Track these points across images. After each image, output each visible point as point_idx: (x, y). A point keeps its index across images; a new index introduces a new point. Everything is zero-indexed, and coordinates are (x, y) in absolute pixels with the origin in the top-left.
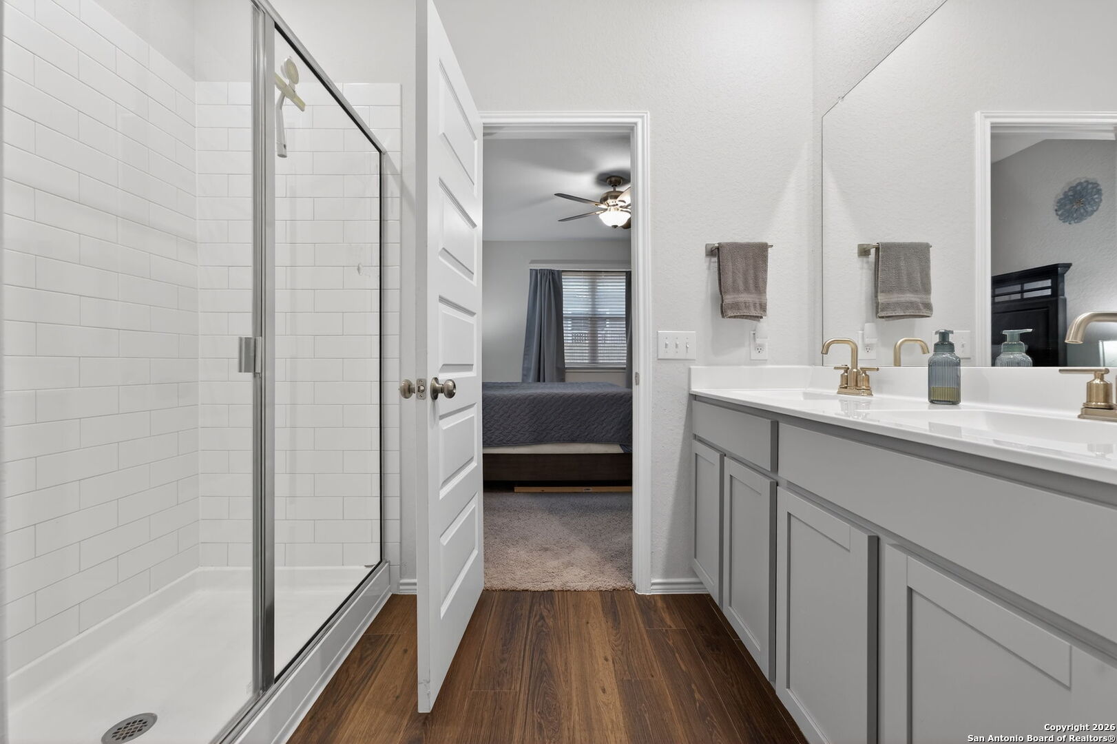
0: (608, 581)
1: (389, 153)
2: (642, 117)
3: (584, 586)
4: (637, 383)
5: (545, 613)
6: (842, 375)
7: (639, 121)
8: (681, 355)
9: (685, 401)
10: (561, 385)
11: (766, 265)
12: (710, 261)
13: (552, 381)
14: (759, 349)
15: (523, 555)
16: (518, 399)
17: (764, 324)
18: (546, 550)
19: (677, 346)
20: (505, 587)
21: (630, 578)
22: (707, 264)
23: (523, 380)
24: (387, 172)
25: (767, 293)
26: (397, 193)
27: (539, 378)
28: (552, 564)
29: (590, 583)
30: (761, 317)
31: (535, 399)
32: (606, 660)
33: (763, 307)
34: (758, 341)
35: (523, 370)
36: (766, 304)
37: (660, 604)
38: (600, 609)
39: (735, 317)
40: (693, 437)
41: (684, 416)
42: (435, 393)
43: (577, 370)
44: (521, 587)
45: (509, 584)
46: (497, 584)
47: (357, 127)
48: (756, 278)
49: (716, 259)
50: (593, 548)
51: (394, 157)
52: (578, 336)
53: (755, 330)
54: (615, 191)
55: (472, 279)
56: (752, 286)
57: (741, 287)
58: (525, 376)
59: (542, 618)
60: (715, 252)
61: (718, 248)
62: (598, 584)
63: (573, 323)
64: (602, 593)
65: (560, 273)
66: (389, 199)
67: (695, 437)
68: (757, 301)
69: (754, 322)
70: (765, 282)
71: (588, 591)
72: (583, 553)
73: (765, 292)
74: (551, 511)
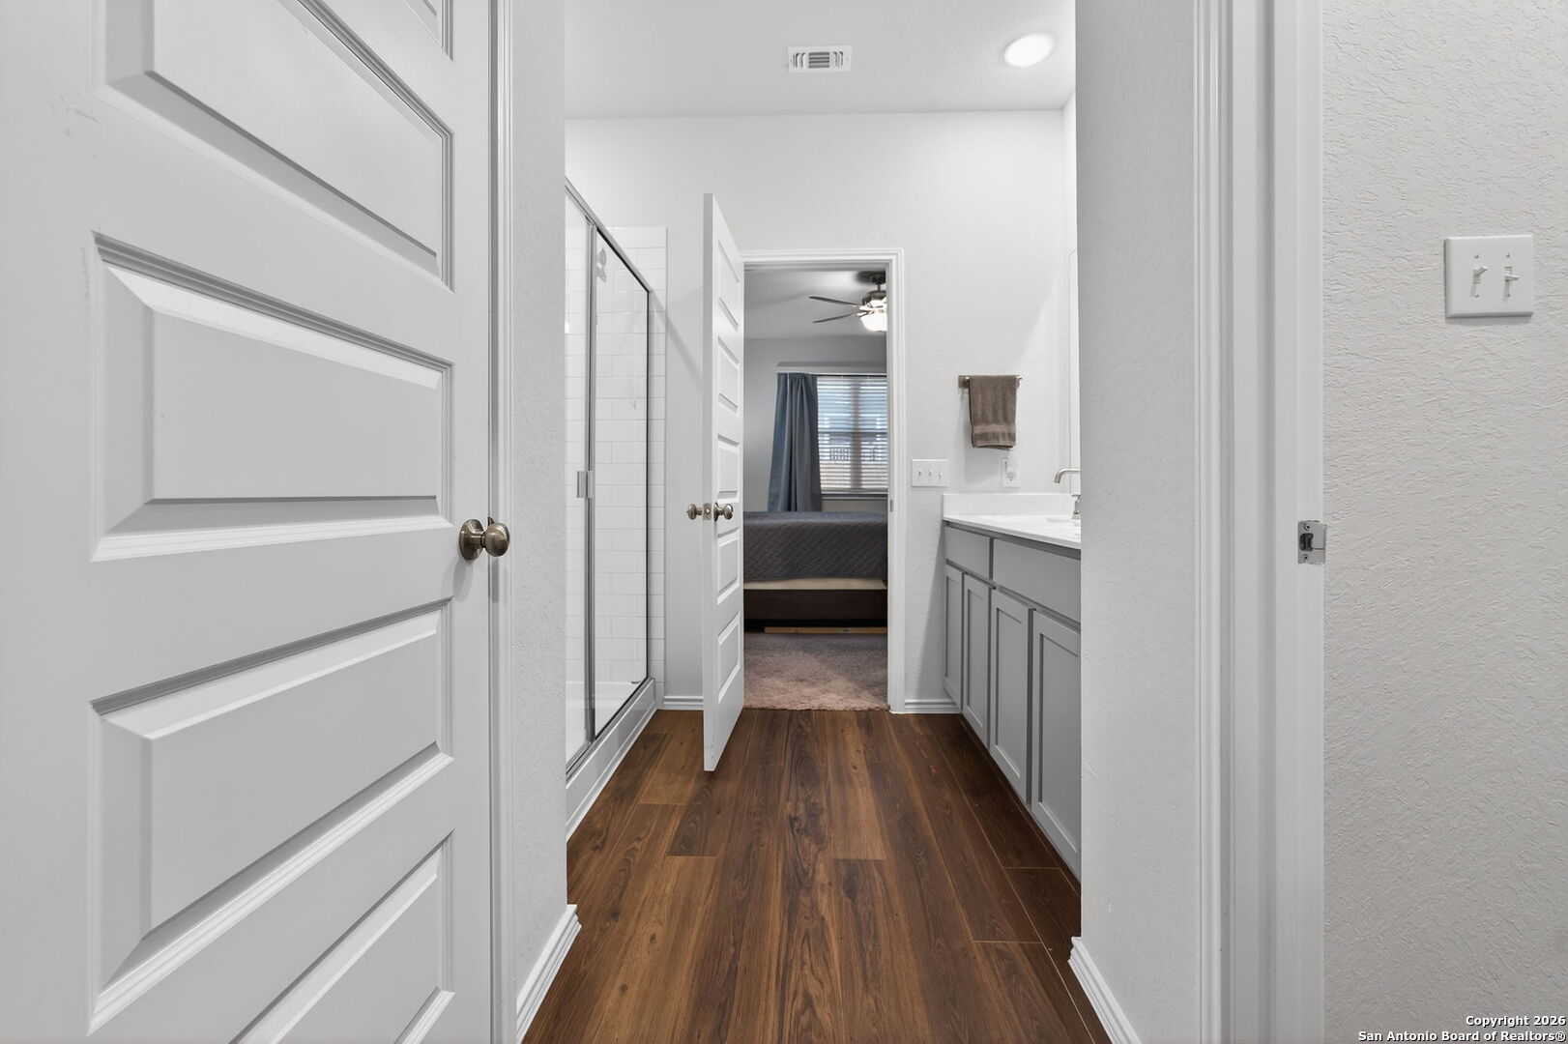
0: (866, 702)
1: (656, 292)
2: (897, 254)
3: (841, 707)
4: (891, 510)
5: (803, 723)
6: (1076, 502)
7: (894, 258)
8: (935, 482)
9: (938, 526)
10: (818, 514)
11: (1015, 398)
12: (963, 393)
13: (806, 510)
14: (1011, 476)
15: (779, 683)
16: (770, 529)
17: (1014, 452)
18: (802, 681)
19: (930, 474)
20: (764, 706)
21: (886, 701)
22: (960, 395)
23: (769, 508)
24: (654, 309)
25: (1016, 422)
26: (662, 329)
27: (790, 507)
28: (808, 691)
29: (847, 704)
30: (1011, 447)
31: (788, 528)
32: (858, 751)
33: (1012, 437)
34: (1010, 469)
35: (770, 497)
36: (1015, 434)
37: (912, 720)
38: (855, 722)
39: (985, 447)
40: (945, 561)
41: (937, 542)
42: (717, 514)
43: (837, 496)
44: (778, 707)
45: (767, 704)
46: (756, 704)
47: (624, 266)
48: (1005, 409)
49: (967, 390)
50: (850, 680)
51: (659, 294)
52: (837, 452)
53: (1006, 458)
54: (879, 290)
55: (735, 412)
56: (1000, 418)
57: (990, 417)
58: (772, 504)
59: (800, 726)
60: (966, 383)
61: (968, 381)
62: (853, 705)
63: (831, 439)
64: (858, 713)
65: (814, 377)
66: (655, 336)
67: (948, 562)
68: (1006, 431)
69: (1005, 451)
70: (1014, 413)
71: (845, 711)
72: (840, 683)
73: (1014, 422)
74: (806, 649)
